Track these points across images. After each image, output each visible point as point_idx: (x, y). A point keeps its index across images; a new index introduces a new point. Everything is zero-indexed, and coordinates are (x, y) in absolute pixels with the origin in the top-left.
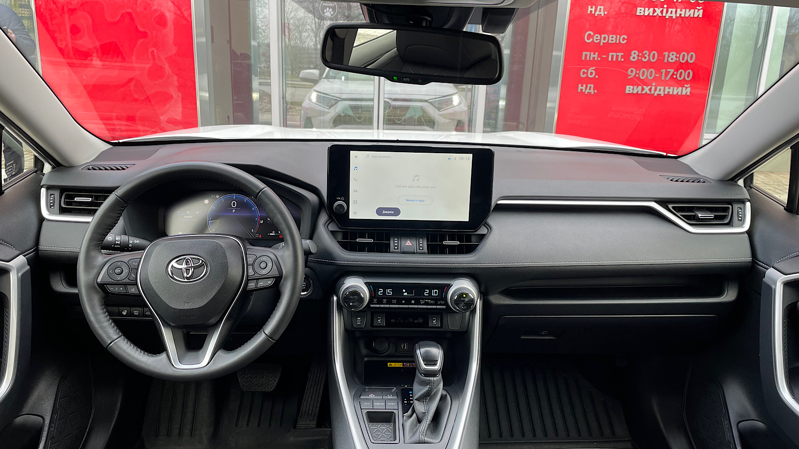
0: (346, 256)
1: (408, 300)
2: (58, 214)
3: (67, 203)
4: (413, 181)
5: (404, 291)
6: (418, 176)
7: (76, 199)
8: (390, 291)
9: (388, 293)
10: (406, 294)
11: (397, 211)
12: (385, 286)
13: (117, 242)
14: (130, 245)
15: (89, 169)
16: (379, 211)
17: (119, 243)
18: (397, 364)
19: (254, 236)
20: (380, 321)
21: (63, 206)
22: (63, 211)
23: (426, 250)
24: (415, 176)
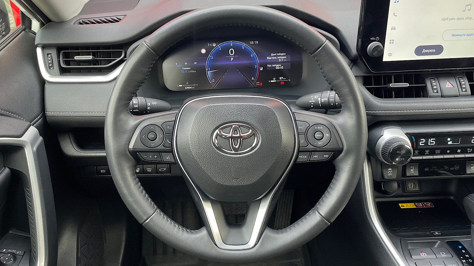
0: (382, 105)
1: (453, 150)
2: (59, 76)
3: (67, 63)
4: (464, 11)
5: (449, 139)
6: (470, 5)
7: (77, 58)
8: (432, 140)
9: (431, 143)
10: (450, 143)
11: (439, 49)
12: (427, 136)
13: (135, 106)
14: (148, 108)
15: (81, 24)
16: (419, 51)
17: (137, 106)
18: (409, 204)
19: (255, 84)
20: (413, 171)
21: (63, 66)
22: (63, 71)
23: (469, 92)
24: (467, 6)
